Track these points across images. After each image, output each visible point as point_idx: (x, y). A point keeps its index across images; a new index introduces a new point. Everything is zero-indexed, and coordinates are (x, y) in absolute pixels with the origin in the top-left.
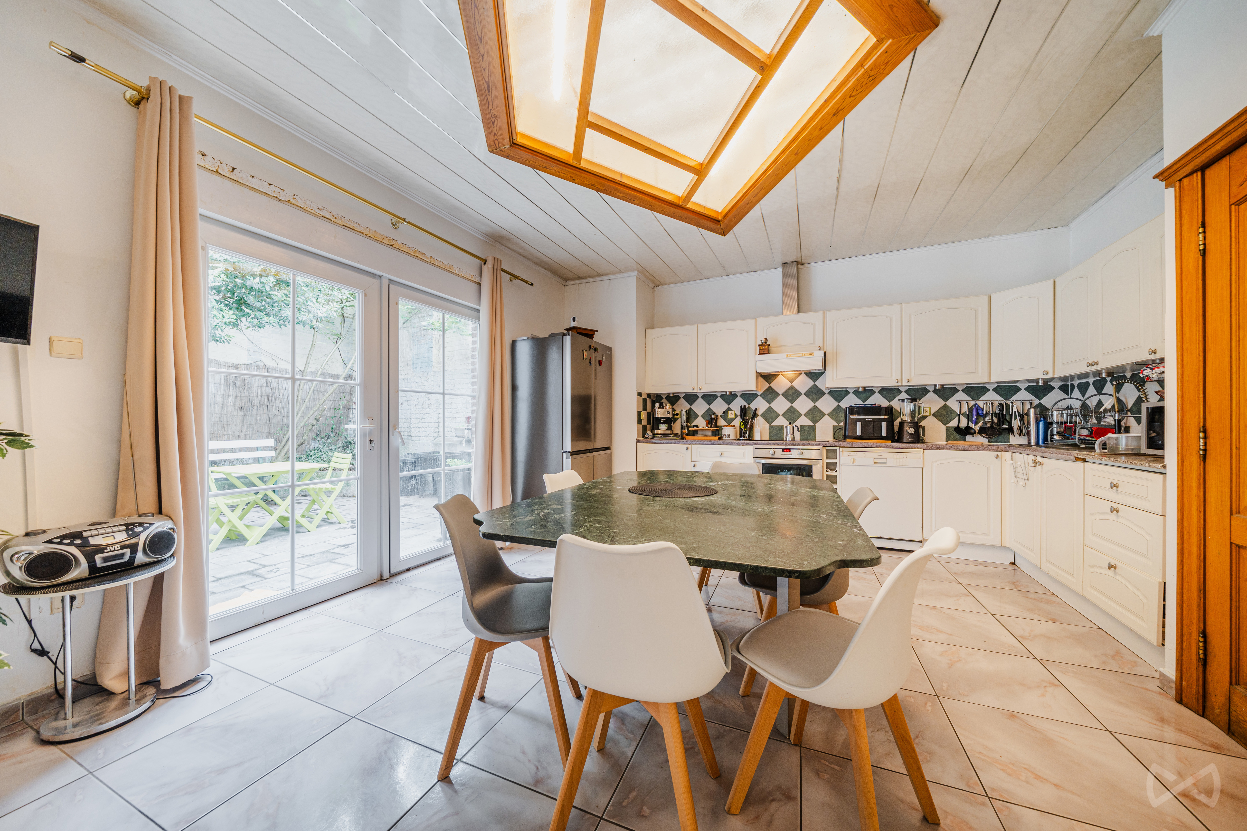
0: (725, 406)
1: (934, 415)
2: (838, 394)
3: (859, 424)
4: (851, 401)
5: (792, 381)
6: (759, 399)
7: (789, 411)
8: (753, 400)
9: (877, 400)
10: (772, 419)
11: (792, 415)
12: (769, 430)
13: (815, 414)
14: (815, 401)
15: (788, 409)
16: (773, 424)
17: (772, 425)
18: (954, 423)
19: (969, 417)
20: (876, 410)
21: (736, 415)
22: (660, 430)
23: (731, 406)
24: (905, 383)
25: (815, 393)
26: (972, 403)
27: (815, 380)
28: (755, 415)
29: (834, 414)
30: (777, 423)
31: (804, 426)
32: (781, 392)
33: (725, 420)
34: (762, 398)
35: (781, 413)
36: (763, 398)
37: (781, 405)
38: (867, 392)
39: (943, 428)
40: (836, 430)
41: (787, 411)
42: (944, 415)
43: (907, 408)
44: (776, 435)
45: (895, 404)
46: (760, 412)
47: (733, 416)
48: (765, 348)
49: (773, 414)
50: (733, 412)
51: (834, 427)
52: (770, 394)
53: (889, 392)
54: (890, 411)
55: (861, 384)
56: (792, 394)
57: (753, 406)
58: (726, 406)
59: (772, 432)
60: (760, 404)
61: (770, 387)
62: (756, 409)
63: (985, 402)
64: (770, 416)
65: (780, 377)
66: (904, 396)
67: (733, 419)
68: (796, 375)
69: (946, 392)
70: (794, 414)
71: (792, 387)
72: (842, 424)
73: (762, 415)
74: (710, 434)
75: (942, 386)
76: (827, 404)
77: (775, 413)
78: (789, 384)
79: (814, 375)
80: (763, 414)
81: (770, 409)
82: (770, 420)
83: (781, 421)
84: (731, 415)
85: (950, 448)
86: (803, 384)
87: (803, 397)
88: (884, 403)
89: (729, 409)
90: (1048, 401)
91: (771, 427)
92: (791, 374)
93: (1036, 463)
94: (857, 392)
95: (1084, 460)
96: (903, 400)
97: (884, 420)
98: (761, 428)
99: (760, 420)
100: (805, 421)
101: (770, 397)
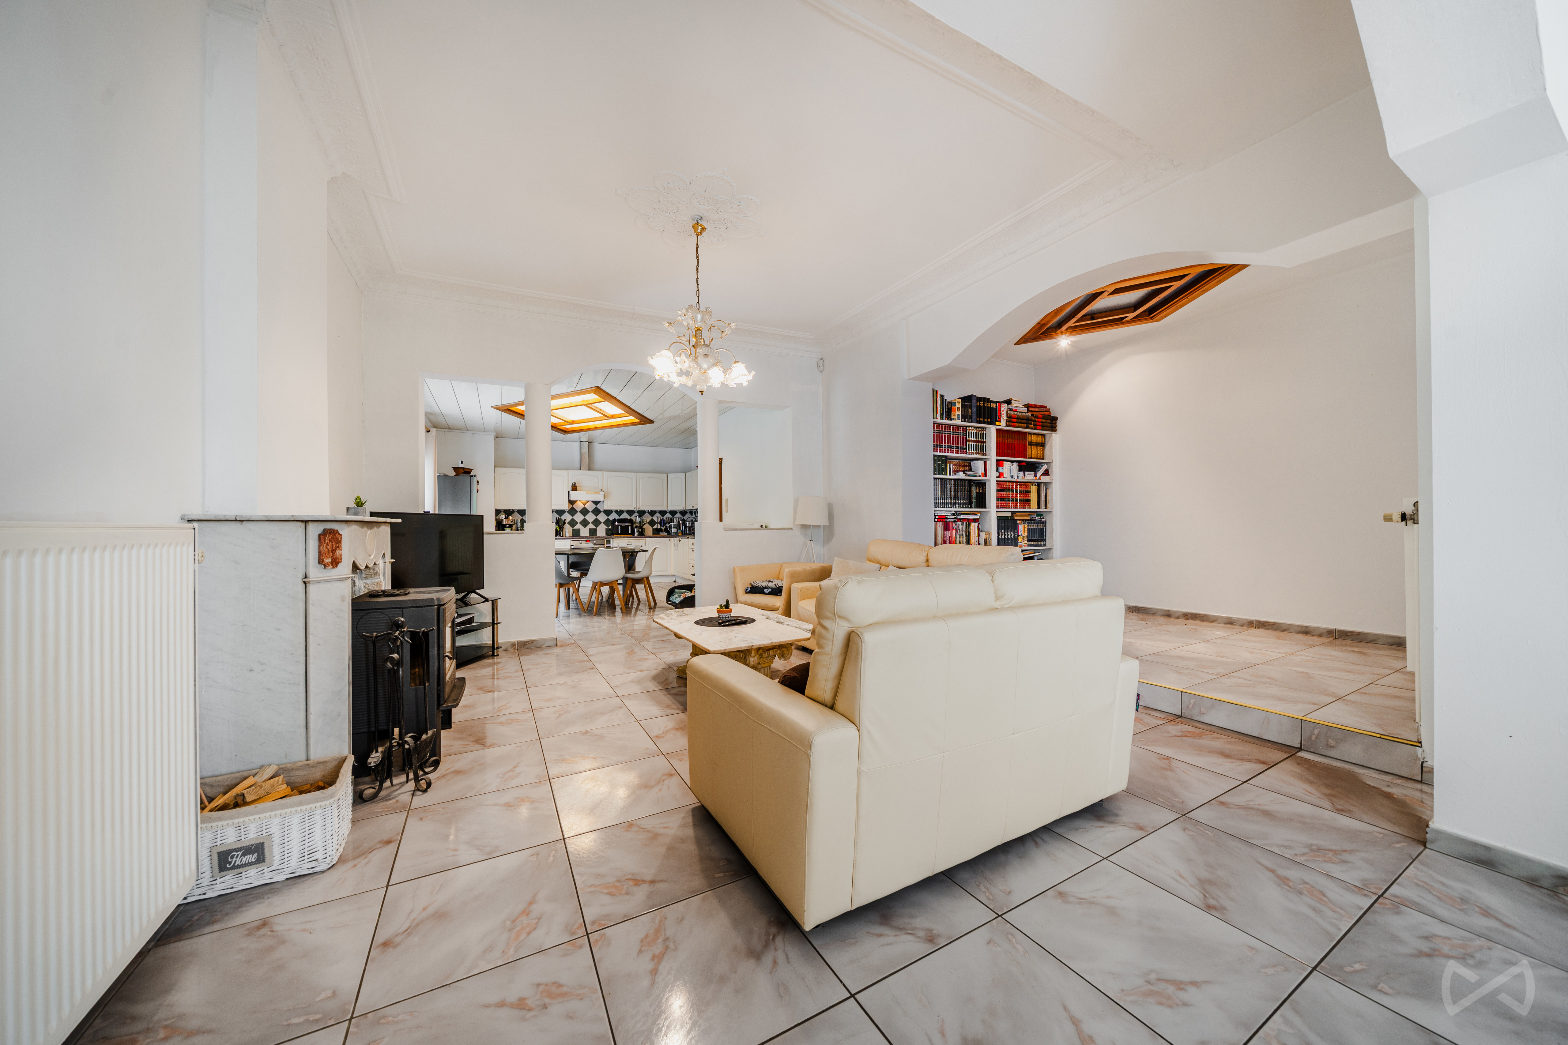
1: (648, 523)
2: (608, 512)
3: (619, 527)
4: (613, 516)
5: (584, 505)
6: (566, 514)
9: (625, 516)
11: (585, 523)
13: (597, 523)
14: (596, 516)
15: (583, 520)
16: (574, 528)
18: (655, 527)
19: (661, 524)
20: (625, 520)
24: (638, 509)
25: (596, 512)
26: (662, 518)
27: (596, 505)
28: (564, 523)
29: (607, 522)
30: (576, 527)
32: (579, 511)
35: (579, 522)
36: (570, 514)
37: (579, 517)
38: (620, 513)
39: (652, 528)
40: (607, 530)
42: (652, 523)
43: (639, 519)
44: (576, 533)
45: (633, 517)
46: (567, 521)
48: (574, 488)
51: (606, 529)
52: (572, 511)
53: (630, 512)
54: (631, 521)
55: (619, 508)
56: (585, 512)
57: (563, 518)
59: (574, 532)
60: (567, 517)
61: (573, 507)
62: (565, 519)
63: (666, 517)
64: (573, 523)
65: (579, 502)
66: (636, 514)
68: (587, 503)
69: (652, 513)
71: (584, 508)
72: (610, 527)
75: (651, 510)
76: (602, 518)
77: (576, 522)
79: (596, 503)
80: (569, 522)
81: (573, 520)
82: (573, 526)
83: (578, 526)
85: (654, 537)
86: (590, 507)
87: (590, 513)
88: (628, 517)
90: (685, 518)
91: (573, 530)
92: (584, 501)
93: (680, 541)
94: (616, 512)
95: (689, 538)
96: (636, 516)
97: (629, 525)
98: (568, 530)
99: (567, 526)
100: (591, 526)
101: (572, 513)
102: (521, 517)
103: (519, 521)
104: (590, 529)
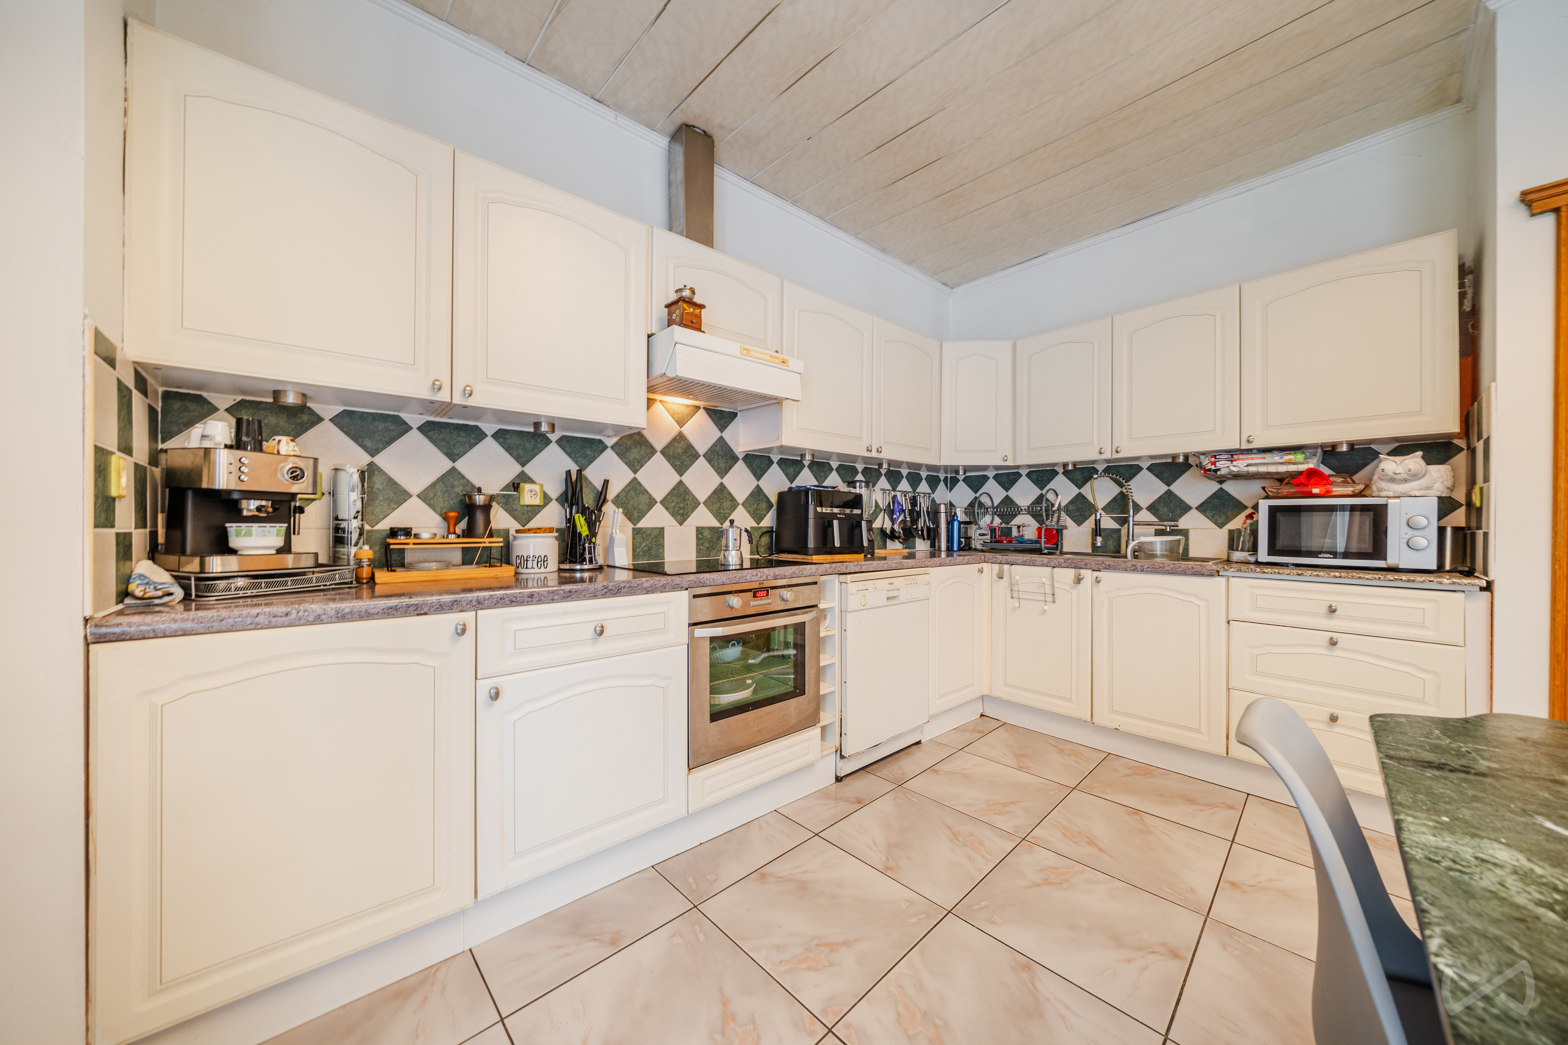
0: (510, 469)
2: (759, 462)
5: (681, 423)
6: (610, 456)
7: (675, 492)
8: (594, 458)
10: (640, 511)
11: (681, 502)
12: (634, 538)
13: (722, 503)
14: (724, 473)
15: (674, 489)
16: (641, 524)
17: (639, 525)
21: (547, 499)
22: (233, 552)
23: (529, 469)
25: (722, 456)
27: (722, 428)
28: (600, 500)
29: (760, 502)
30: (647, 522)
31: (703, 528)
32: (657, 445)
33: (511, 512)
34: (618, 454)
35: (658, 497)
36: (621, 455)
37: (658, 477)
41: (671, 493)
44: (646, 551)
46: (612, 493)
47: (537, 501)
49: (643, 498)
50: (536, 487)
52: (633, 447)
53: (820, 468)
56: (681, 453)
57: (595, 474)
58: (513, 469)
59: (640, 543)
61: (633, 427)
62: (606, 483)
64: (635, 502)
67: (535, 510)
68: (686, 411)
70: (684, 499)
71: (679, 433)
73: (617, 501)
74: (457, 557)
76: (743, 481)
77: (647, 496)
78: (676, 428)
80: (618, 496)
81: (635, 487)
82: (636, 515)
83: (657, 517)
84: (529, 496)
86: (702, 433)
87: (702, 460)
89: (524, 478)
91: (637, 532)
96: (854, 483)
98: (614, 535)
99: (612, 515)
100: (703, 517)
101: (635, 453)
102: (364, 459)
103: (351, 477)
104: (700, 531)
